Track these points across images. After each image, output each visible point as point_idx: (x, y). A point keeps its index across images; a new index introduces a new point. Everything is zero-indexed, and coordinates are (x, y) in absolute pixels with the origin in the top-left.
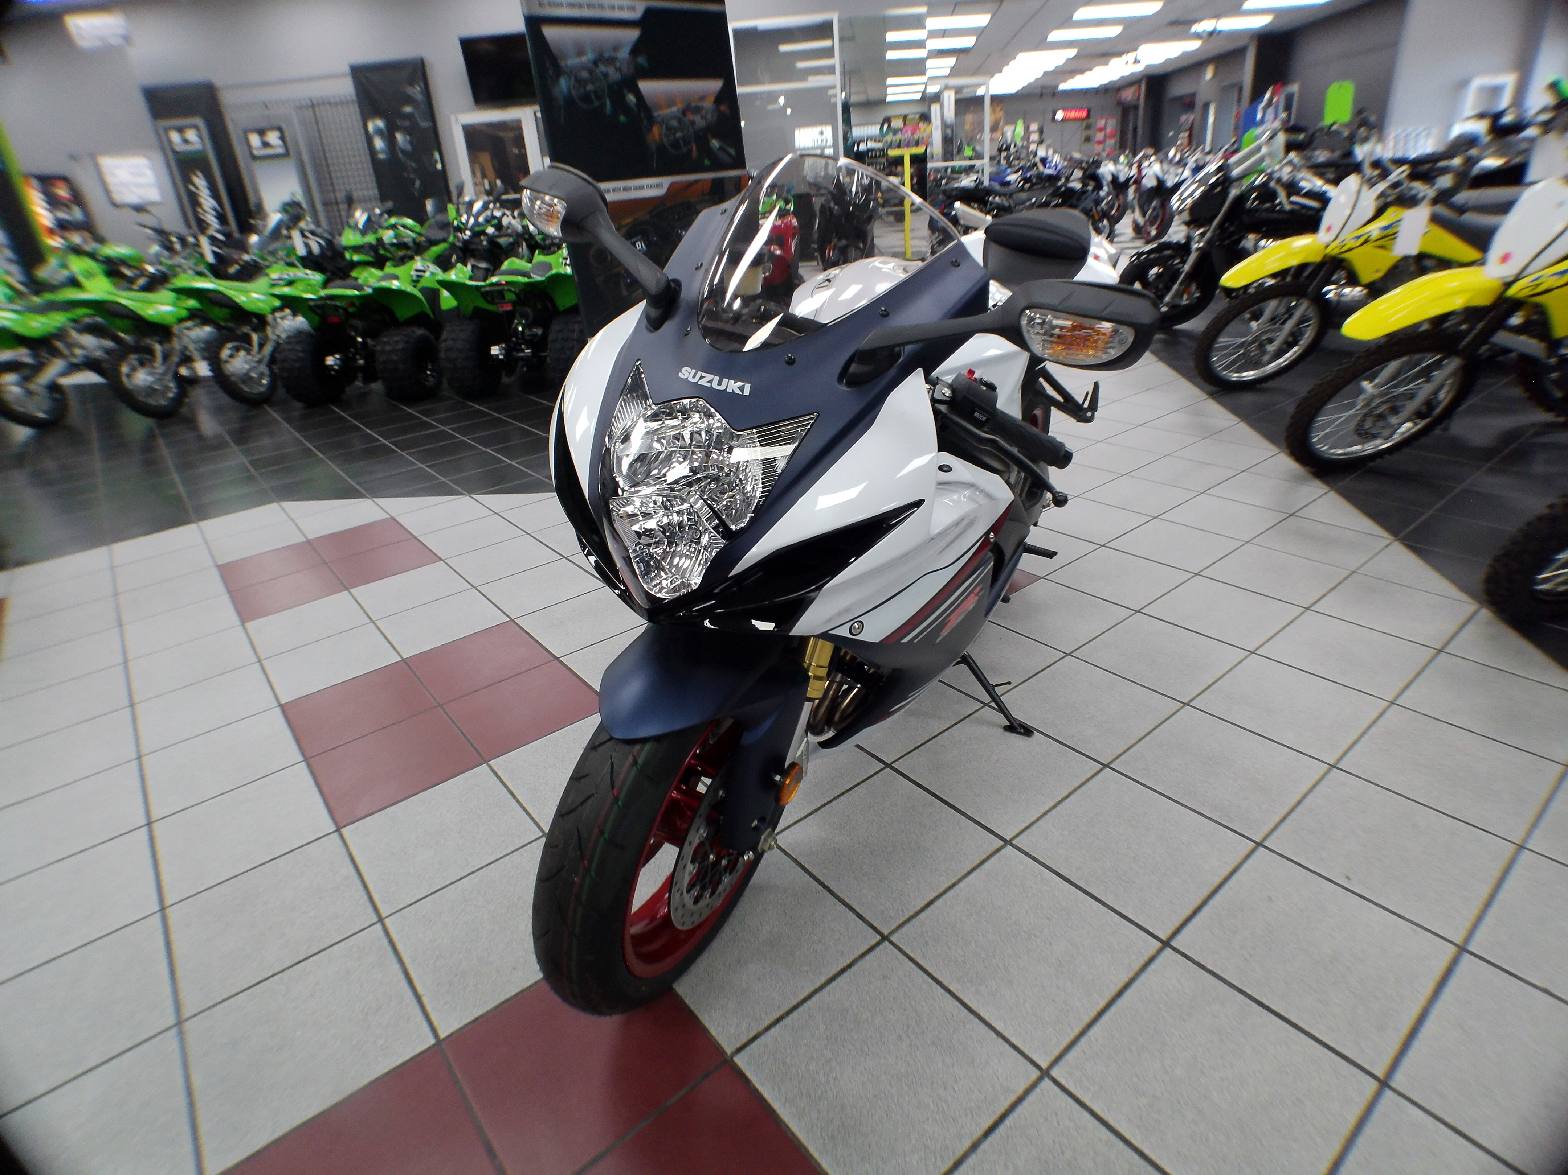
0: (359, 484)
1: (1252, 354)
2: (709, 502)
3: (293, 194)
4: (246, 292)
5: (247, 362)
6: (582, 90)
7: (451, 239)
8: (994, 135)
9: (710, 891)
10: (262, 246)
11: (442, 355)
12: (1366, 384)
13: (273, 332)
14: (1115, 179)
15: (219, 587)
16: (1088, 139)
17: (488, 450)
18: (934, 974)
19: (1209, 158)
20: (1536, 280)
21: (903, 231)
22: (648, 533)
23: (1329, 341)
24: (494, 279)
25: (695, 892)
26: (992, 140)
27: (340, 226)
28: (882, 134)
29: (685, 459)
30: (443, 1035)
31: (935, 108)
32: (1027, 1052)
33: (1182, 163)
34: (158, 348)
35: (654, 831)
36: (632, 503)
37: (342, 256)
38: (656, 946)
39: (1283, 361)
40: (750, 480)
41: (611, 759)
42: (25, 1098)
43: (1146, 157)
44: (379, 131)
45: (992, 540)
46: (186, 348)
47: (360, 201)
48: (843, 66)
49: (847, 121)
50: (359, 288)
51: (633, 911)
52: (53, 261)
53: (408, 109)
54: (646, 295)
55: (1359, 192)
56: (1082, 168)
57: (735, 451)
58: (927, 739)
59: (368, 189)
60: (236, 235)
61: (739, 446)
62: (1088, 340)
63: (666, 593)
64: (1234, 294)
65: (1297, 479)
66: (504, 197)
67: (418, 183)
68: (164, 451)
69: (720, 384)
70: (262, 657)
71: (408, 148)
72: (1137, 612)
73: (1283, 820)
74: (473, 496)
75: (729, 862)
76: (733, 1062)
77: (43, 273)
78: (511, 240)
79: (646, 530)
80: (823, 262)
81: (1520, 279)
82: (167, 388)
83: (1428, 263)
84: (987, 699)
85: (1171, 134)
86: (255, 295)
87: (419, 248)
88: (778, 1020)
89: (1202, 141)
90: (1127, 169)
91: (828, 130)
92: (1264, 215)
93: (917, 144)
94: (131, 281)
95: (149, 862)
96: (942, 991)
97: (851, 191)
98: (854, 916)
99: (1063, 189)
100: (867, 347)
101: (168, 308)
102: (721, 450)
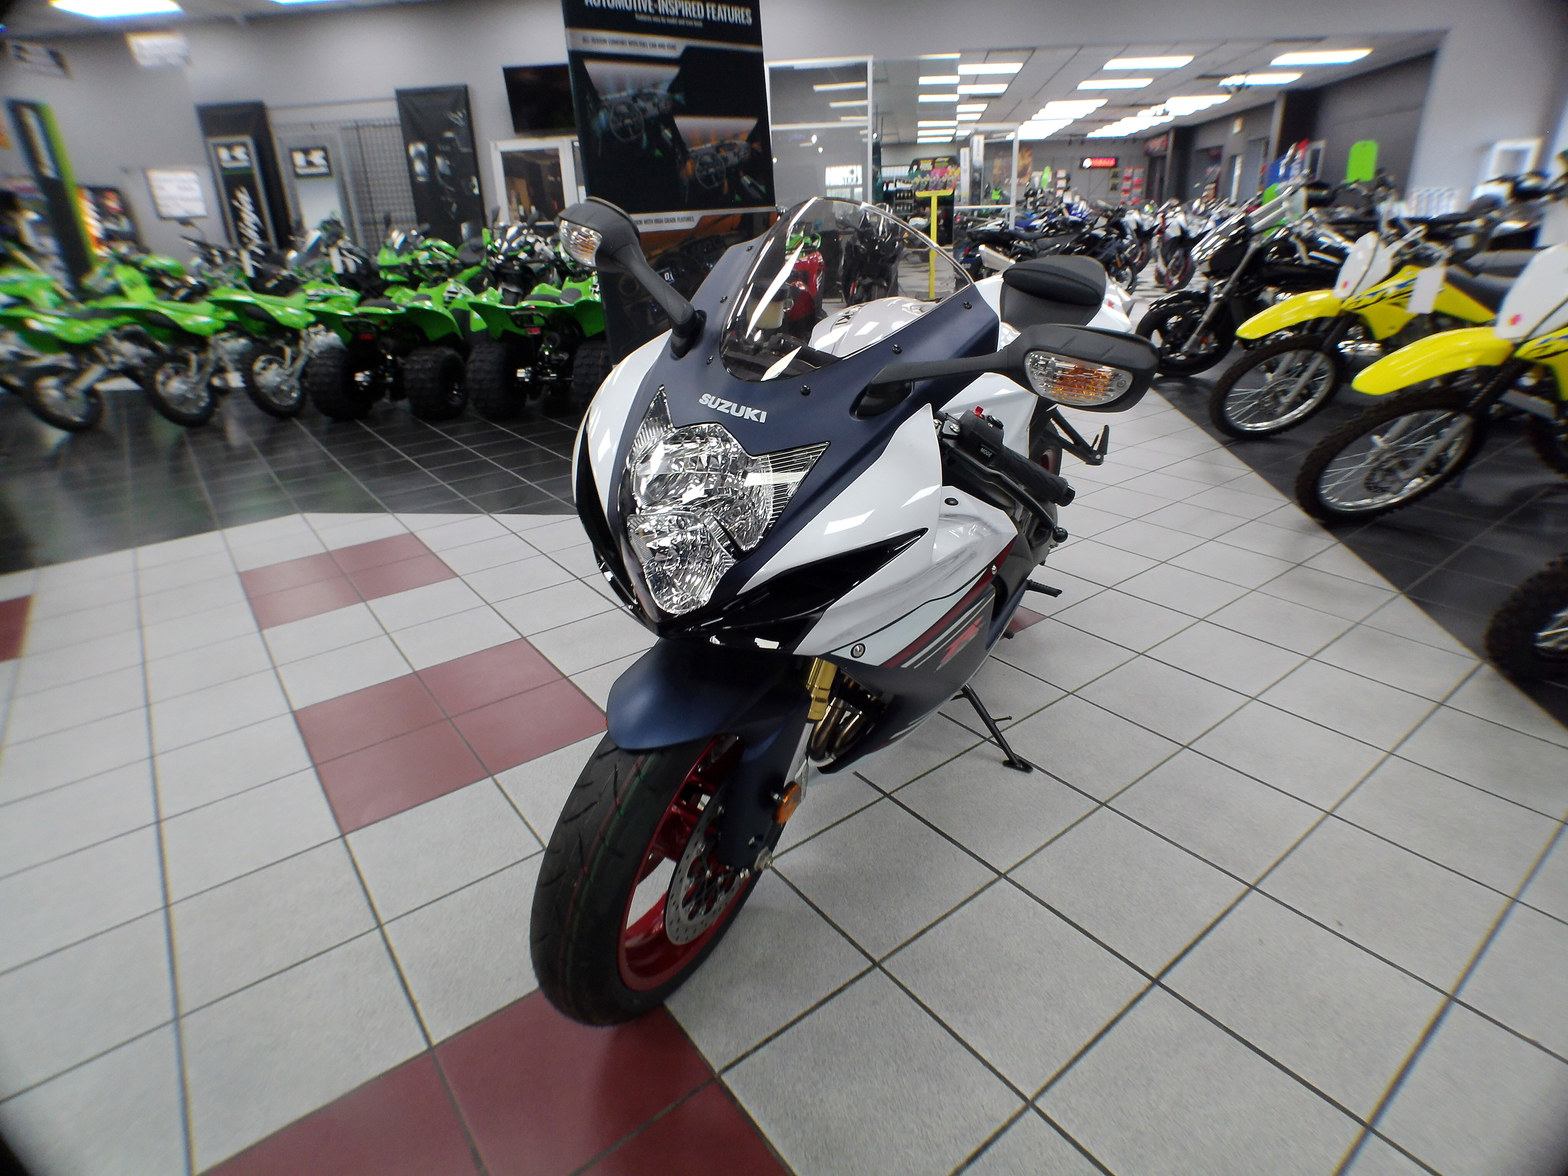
0: (381, 499)
1: (1267, 405)
2: (723, 524)
3: (333, 213)
4: (282, 306)
5: (279, 375)
6: (620, 124)
7: (484, 262)
8: (1022, 180)
9: (705, 907)
10: (300, 262)
11: (470, 376)
12: (1376, 439)
13: (306, 346)
14: (1139, 227)
15: (239, 593)
16: (1114, 188)
17: (509, 471)
18: (924, 1002)
19: (1233, 210)
20: (1545, 342)
21: (927, 271)
22: (662, 550)
23: (1341, 396)
24: (524, 304)
25: (690, 907)
26: (1019, 185)
27: (376, 246)
28: (912, 176)
29: (701, 481)
30: (435, 1041)
31: (964, 152)
32: (1012, 1082)
33: (1206, 215)
34: (193, 358)
35: (653, 843)
36: (649, 521)
37: (377, 275)
38: (651, 959)
39: (1297, 413)
40: (762, 503)
41: (616, 768)
42: (23, 1085)
43: (1171, 207)
44: (420, 155)
45: (994, 573)
46: (220, 359)
47: (397, 222)
48: (876, 106)
49: (877, 162)
50: (392, 307)
51: (628, 927)
52: (99, 269)
53: (449, 134)
54: (671, 324)
55: (1376, 250)
56: (1106, 216)
57: (750, 475)
58: (926, 770)
59: (406, 210)
60: (275, 251)
61: (753, 471)
62: (1090, 383)
63: (676, 608)
64: (1251, 346)
65: (1306, 530)
66: (538, 224)
67: (454, 207)
68: (193, 459)
69: (737, 411)
70: (277, 663)
71: (447, 172)
72: (1142, 654)
73: (1277, 864)
74: (493, 515)
75: (725, 880)
76: (721, 1081)
77: (89, 281)
78: (543, 266)
79: (661, 548)
80: (847, 298)
81: (1529, 341)
82: (199, 398)
83: (1443, 321)
84: (988, 733)
85: (1197, 185)
86: (290, 310)
87: (452, 271)
88: (767, 1041)
89: (1227, 194)
90: (1151, 218)
91: (858, 170)
92: (1284, 269)
93: (944, 187)
94: (172, 291)
95: (155, 859)
96: (931, 1018)
97: (878, 230)
98: (847, 942)
99: (1087, 236)
100: (879, 382)
101: (206, 319)
102: (735, 474)
